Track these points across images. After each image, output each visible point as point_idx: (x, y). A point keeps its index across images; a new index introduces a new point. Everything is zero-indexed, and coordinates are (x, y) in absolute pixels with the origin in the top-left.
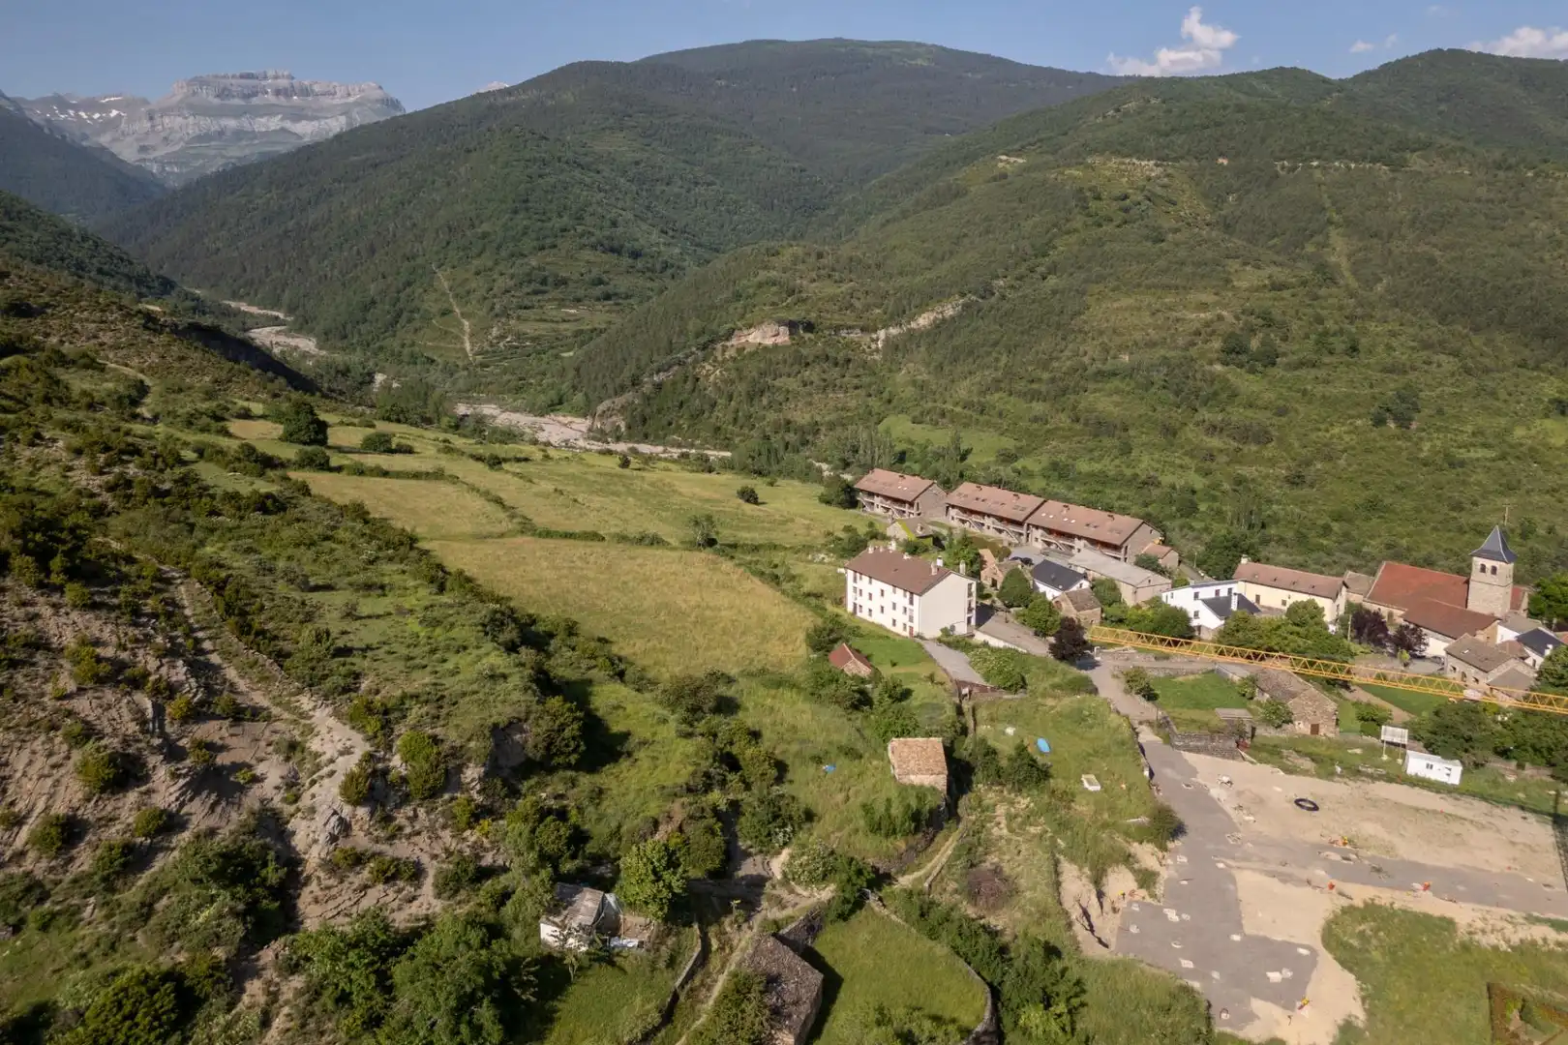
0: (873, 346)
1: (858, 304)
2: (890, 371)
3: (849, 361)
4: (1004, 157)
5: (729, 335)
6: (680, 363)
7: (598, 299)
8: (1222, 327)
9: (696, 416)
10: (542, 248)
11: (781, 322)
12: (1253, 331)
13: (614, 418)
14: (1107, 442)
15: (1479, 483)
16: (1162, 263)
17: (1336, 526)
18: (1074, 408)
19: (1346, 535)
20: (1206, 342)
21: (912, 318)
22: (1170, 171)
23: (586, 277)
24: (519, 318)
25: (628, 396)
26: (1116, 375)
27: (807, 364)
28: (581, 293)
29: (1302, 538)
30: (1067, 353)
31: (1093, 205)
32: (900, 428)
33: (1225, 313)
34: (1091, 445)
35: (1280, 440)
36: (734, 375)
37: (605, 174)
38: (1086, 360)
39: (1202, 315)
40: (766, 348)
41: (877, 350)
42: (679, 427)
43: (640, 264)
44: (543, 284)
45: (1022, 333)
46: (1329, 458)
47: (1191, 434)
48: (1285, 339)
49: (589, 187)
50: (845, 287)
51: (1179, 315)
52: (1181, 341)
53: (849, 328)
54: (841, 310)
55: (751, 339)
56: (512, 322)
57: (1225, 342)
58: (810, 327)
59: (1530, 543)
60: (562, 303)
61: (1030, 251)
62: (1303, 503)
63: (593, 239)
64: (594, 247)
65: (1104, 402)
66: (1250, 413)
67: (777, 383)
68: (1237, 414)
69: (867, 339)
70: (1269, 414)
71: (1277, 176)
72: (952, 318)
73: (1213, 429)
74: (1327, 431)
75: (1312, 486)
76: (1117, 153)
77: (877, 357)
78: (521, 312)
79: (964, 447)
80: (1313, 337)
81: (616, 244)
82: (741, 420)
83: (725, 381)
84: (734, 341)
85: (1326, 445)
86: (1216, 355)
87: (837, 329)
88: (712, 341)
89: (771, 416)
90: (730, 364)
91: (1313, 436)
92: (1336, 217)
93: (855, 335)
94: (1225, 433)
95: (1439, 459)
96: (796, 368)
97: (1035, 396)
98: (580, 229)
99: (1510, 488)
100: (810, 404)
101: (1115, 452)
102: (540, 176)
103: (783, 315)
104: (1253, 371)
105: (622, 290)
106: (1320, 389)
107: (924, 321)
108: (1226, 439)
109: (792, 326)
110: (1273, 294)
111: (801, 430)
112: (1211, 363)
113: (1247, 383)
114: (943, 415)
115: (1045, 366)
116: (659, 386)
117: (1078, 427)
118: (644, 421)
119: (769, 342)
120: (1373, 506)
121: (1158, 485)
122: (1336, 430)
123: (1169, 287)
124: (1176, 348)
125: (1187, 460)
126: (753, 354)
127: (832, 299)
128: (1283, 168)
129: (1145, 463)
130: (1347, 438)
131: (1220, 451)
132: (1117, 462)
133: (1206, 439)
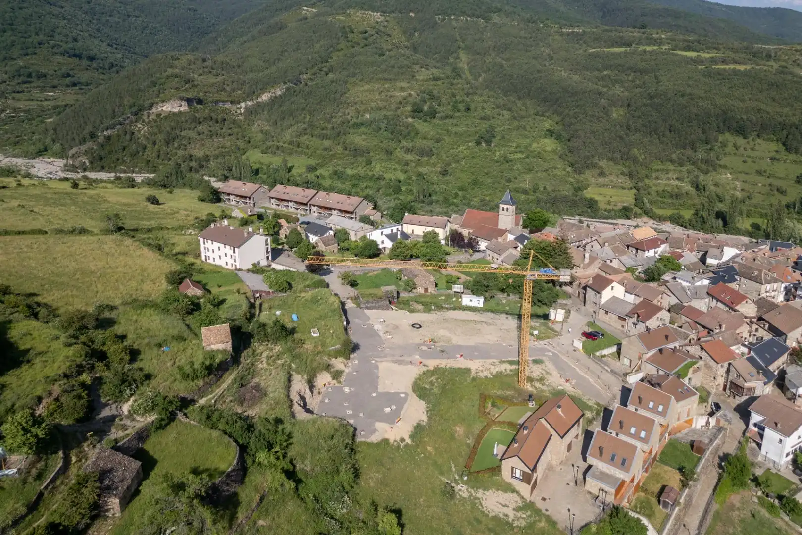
0: (238, 112)
1: (228, 88)
2: (248, 125)
3: (225, 120)
4: (306, 8)
5: (151, 107)
6: (121, 124)
7: (68, 86)
8: (411, 100)
9: (134, 155)
10: (27, 55)
11: (182, 99)
12: (425, 102)
13: (81, 158)
14: (360, 159)
15: (518, 170)
16: (383, 67)
17: (460, 193)
18: (344, 143)
19: (464, 197)
20: (404, 107)
21: (259, 96)
22: (388, 19)
23: (59, 73)
24: (14, 98)
25: (89, 144)
26: (363, 125)
27: (200, 123)
28: (56, 82)
29: (446, 200)
30: (340, 114)
31: (350, 36)
32: (255, 157)
33: (412, 92)
34: (352, 161)
35: (438, 154)
36: (156, 130)
37: (67, 9)
38: (349, 117)
39: (402, 94)
40: (174, 114)
41: (241, 114)
42: (124, 161)
43: (94, 65)
44: (27, 77)
45: (317, 104)
46: (458, 162)
47: (399, 153)
48: (439, 105)
49: (57, 16)
50: (220, 78)
51: (391, 93)
52: (393, 107)
53: (223, 101)
54: (218, 91)
55: (164, 108)
56: (9, 101)
57: (412, 107)
58: (200, 101)
59: (537, 194)
60: (43, 89)
61: (319, 59)
62: (447, 183)
63: (61, 49)
64: (62, 54)
65: (358, 139)
66: (425, 142)
67: (182, 134)
68: (419, 143)
69: (234, 108)
70: (432, 141)
71: (436, 23)
72: (280, 95)
73: (408, 150)
74: (457, 149)
75: (451, 175)
76: (362, 9)
77: (241, 118)
78: (14, 95)
79: (289, 165)
80: (451, 103)
81: (77, 52)
82: (162, 157)
83: (151, 134)
84: (154, 110)
85: (457, 155)
86: (408, 114)
87: (217, 102)
88: (140, 110)
89: (181, 152)
90: (153, 124)
91: (452, 151)
92: (462, 45)
93: (228, 106)
94: (413, 153)
95: (502, 159)
96: (193, 125)
97: (324, 137)
98: (52, 42)
99: (530, 170)
100: (203, 145)
101: (364, 164)
102: (21, 9)
103: (183, 94)
104: (425, 121)
105: (83, 80)
106: (454, 129)
107: (265, 97)
108: (415, 155)
109: (189, 101)
110: (434, 82)
111: (199, 160)
112: (407, 118)
113: (422, 127)
114: (278, 148)
115: (329, 122)
116: (108, 138)
117: (347, 152)
118: (101, 158)
119: (176, 110)
120: (475, 183)
121: (384, 178)
122: (461, 148)
123: (386, 80)
124: (391, 110)
125: (397, 166)
126: (166, 117)
127: (212, 85)
128: (439, 19)
129: (378, 168)
130: (465, 152)
131: (411, 161)
132: (365, 169)
133: (405, 155)
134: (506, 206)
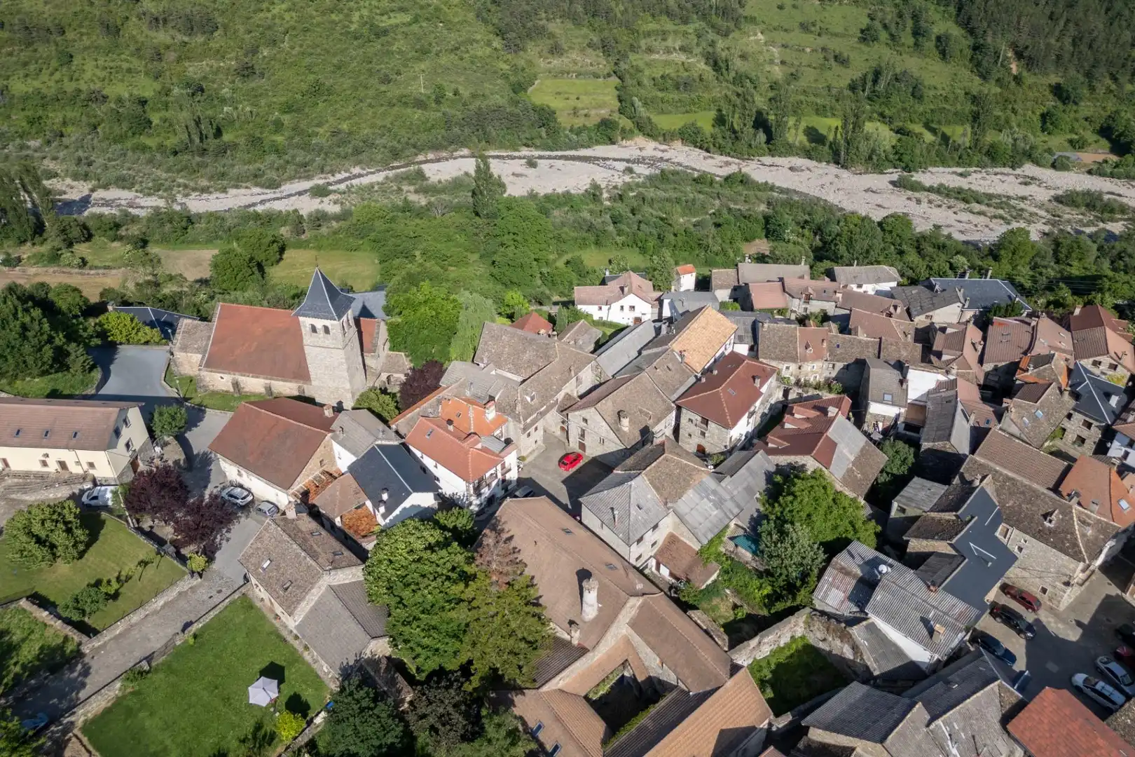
14: (43, 50)
15: (400, 52)
17: (286, 119)
19: (295, 129)
29: (255, 142)
34: (24, 56)
35: (225, 27)
46: (274, 43)
47: (135, 29)
59: (445, 108)
62: (254, 96)
73: (157, 21)
74: (269, 11)
75: (262, 75)
85: (269, 28)
91: (256, 18)
94: (169, 24)
95: (365, 31)
99: (424, 52)
101: (54, 63)
108: (172, 32)
120: (317, 90)
121: (105, 97)
122: (276, 10)
125: (136, 63)
129: (90, 73)
130: (287, 16)
131: (168, 47)
132: (57, 76)
133: (152, 34)
134: (320, 324)
